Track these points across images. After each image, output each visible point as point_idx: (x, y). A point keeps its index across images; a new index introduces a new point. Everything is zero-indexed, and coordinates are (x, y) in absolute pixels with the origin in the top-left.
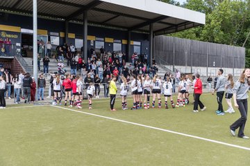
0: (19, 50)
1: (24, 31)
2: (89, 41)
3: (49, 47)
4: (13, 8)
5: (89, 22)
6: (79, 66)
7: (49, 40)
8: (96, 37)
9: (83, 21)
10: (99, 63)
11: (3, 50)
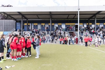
0: (75, 29)
1: (76, 24)
2: (97, 25)
3: (83, 28)
4: (73, 19)
5: (97, 19)
6: (93, 33)
7: (83, 26)
8: (100, 23)
9: (95, 19)
10: (101, 32)
11: (71, 30)
